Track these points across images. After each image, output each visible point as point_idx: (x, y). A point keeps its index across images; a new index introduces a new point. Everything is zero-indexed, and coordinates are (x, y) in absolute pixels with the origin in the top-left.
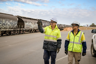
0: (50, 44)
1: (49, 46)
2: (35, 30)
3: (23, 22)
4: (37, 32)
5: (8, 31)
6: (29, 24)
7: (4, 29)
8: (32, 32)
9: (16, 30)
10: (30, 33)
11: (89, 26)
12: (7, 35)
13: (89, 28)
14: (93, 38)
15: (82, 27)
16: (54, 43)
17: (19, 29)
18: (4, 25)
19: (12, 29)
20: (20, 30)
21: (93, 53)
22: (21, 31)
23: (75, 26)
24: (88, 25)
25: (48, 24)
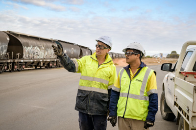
0: (93, 99)
1: (91, 103)
2: (46, 63)
3: (20, 45)
4: (52, 67)
6: (33, 50)
8: (41, 68)
9: (4, 61)
10: (36, 69)
11: (165, 56)
15: (150, 59)
16: (102, 95)
17: (12, 61)
20: (13, 63)
22: (16, 65)
24: (162, 54)
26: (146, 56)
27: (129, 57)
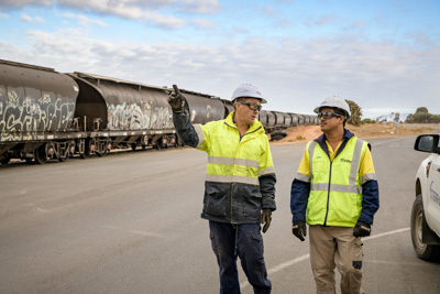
1: (234, 204)
2: (156, 139)
3: (101, 100)
4: (166, 147)
5: (33, 143)
6: (127, 112)
7: (12, 133)
8: (143, 150)
9: (69, 136)
10: (134, 151)
11: (402, 119)
12: (29, 163)
13: (405, 130)
14: (421, 173)
15: (370, 125)
16: (252, 189)
17: (85, 135)
18: (13, 116)
19: (51, 132)
20: (88, 140)
21: (423, 241)
22: (93, 143)
23: (333, 116)
24: (398, 115)
25: (214, 111)
26: (362, 118)
27: (328, 121)
